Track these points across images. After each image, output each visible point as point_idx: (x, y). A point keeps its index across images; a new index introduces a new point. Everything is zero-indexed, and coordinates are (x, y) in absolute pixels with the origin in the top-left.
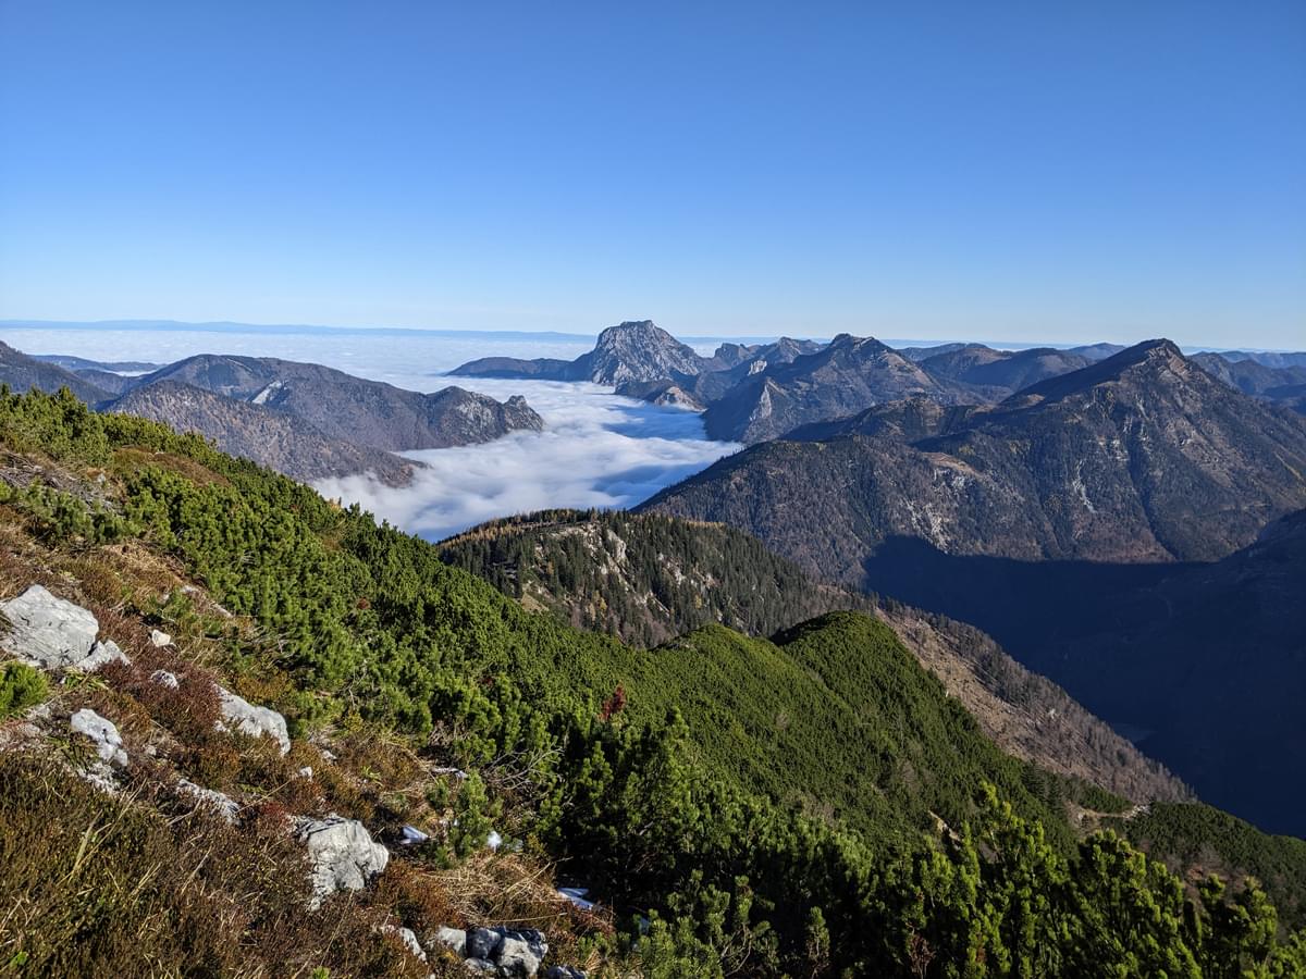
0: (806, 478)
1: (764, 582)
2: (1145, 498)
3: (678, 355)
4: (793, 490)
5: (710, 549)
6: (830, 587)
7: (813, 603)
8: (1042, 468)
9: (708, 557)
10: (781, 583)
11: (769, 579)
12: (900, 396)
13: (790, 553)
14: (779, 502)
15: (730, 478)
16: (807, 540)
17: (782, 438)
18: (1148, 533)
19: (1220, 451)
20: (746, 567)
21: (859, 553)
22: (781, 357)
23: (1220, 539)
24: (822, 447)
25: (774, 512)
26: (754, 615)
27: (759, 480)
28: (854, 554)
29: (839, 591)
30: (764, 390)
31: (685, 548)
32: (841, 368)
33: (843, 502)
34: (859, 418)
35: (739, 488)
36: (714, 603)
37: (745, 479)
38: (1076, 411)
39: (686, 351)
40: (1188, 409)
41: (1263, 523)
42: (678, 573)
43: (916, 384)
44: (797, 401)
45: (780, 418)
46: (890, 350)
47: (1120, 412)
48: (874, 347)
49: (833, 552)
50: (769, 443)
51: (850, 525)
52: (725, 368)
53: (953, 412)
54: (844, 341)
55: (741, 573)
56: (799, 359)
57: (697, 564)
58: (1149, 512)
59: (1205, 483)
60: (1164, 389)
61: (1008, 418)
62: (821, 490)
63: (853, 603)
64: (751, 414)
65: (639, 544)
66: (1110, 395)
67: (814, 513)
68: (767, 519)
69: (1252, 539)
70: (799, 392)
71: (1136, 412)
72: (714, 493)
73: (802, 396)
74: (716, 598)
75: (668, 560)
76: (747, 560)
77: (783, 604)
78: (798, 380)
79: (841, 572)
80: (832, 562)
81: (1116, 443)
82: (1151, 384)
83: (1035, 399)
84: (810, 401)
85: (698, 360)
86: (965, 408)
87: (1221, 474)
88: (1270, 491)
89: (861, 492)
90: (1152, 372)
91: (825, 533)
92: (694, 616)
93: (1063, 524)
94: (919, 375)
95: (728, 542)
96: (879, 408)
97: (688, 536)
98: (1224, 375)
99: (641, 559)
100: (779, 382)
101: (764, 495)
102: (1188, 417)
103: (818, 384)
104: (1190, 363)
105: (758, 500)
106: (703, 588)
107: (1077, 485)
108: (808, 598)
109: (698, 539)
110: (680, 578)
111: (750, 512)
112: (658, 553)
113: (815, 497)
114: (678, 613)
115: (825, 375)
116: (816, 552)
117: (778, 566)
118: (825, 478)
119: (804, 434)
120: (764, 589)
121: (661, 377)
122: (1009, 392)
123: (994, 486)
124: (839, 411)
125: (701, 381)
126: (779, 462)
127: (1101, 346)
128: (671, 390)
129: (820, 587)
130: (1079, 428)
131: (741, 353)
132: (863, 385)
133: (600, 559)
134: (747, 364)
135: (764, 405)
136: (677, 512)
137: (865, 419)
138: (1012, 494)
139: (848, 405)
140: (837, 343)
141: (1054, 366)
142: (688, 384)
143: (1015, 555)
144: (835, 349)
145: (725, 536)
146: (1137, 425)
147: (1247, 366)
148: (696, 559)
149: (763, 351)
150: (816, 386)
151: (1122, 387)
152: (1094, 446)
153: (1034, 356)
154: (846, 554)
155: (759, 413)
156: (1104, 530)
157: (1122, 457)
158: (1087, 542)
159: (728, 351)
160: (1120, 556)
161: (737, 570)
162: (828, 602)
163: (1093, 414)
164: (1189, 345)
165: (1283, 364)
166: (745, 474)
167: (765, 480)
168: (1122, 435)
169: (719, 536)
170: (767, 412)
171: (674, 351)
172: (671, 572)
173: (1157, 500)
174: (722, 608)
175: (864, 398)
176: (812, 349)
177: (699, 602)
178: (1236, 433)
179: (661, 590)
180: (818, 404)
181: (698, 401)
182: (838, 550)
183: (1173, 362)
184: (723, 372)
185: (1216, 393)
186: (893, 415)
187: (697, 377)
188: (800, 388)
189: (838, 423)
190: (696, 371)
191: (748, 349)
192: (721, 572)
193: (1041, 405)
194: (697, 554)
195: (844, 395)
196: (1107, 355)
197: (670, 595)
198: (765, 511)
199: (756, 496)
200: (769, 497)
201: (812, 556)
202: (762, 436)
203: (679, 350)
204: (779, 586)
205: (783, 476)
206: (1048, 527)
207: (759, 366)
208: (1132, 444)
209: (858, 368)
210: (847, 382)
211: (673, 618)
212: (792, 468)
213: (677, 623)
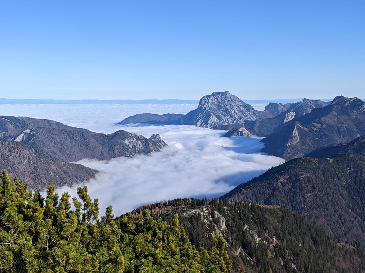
0: (322, 178)
1: (306, 241)
3: (244, 109)
4: (315, 186)
5: (275, 223)
6: (344, 244)
7: (335, 254)
9: (273, 227)
10: (315, 242)
11: (308, 239)
13: (314, 223)
14: (307, 193)
15: (278, 179)
16: (325, 215)
17: (306, 155)
20: (295, 233)
21: (356, 222)
22: (303, 109)
24: (331, 161)
25: (304, 200)
26: (302, 261)
27: (295, 180)
28: (353, 223)
29: (349, 246)
30: (294, 128)
31: (260, 221)
32: (338, 115)
33: (345, 192)
34: (352, 143)
35: (283, 184)
36: (278, 254)
37: (287, 179)
39: (248, 108)
42: (256, 237)
44: (314, 134)
45: (304, 144)
49: (340, 222)
50: (300, 158)
51: (349, 206)
52: (271, 116)
54: (340, 100)
55: (292, 236)
56: (314, 110)
57: (267, 231)
62: (332, 185)
63: (358, 253)
64: (287, 141)
65: (233, 219)
67: (328, 199)
68: (300, 202)
70: (315, 129)
72: (269, 188)
73: (316, 131)
74: (279, 251)
75: (250, 228)
76: (294, 228)
77: (318, 255)
78: (314, 122)
79: (345, 234)
80: (340, 228)
84: (321, 134)
85: (255, 112)
89: (355, 187)
91: (335, 211)
92: (267, 263)
95: (283, 217)
97: (260, 214)
99: (234, 228)
100: (303, 124)
101: (298, 188)
103: (326, 124)
105: (294, 191)
106: (271, 246)
108: (331, 251)
109: (267, 216)
110: (258, 239)
111: (290, 199)
112: (244, 224)
113: (328, 190)
114: (258, 261)
115: (329, 119)
116: (329, 222)
117: (313, 231)
118: (333, 179)
120: (306, 246)
121: (235, 122)
124: (340, 140)
125: (257, 124)
126: (306, 170)
128: (241, 129)
129: (338, 244)
131: (280, 108)
132: (352, 124)
133: (211, 228)
134: (283, 115)
135: (294, 137)
137: (355, 144)
139: (344, 137)
140: (336, 101)
142: (250, 125)
144: (335, 104)
145: (281, 214)
148: (267, 228)
149: (294, 107)
150: (324, 126)
154: (347, 223)
155: (292, 142)
159: (273, 107)
161: (290, 235)
162: (344, 253)
166: (287, 177)
167: (298, 180)
169: (277, 214)
170: (296, 141)
171: (242, 108)
172: (253, 236)
174: (283, 258)
175: (353, 132)
176: (321, 105)
177: (270, 254)
179: (246, 246)
180: (326, 136)
182: (343, 221)
184: (270, 119)
187: (255, 121)
188: (315, 127)
189: (339, 147)
190: (254, 119)
191: (284, 106)
192: (282, 236)
194: (267, 225)
195: (341, 130)
197: (253, 250)
198: (299, 198)
199: (293, 189)
200: (301, 190)
201: (328, 225)
202: (294, 155)
203: (244, 107)
204: (314, 244)
205: (309, 177)
207: (290, 117)
209: (349, 115)
210: (343, 123)
211: (255, 264)
212: (314, 173)
213: (258, 267)
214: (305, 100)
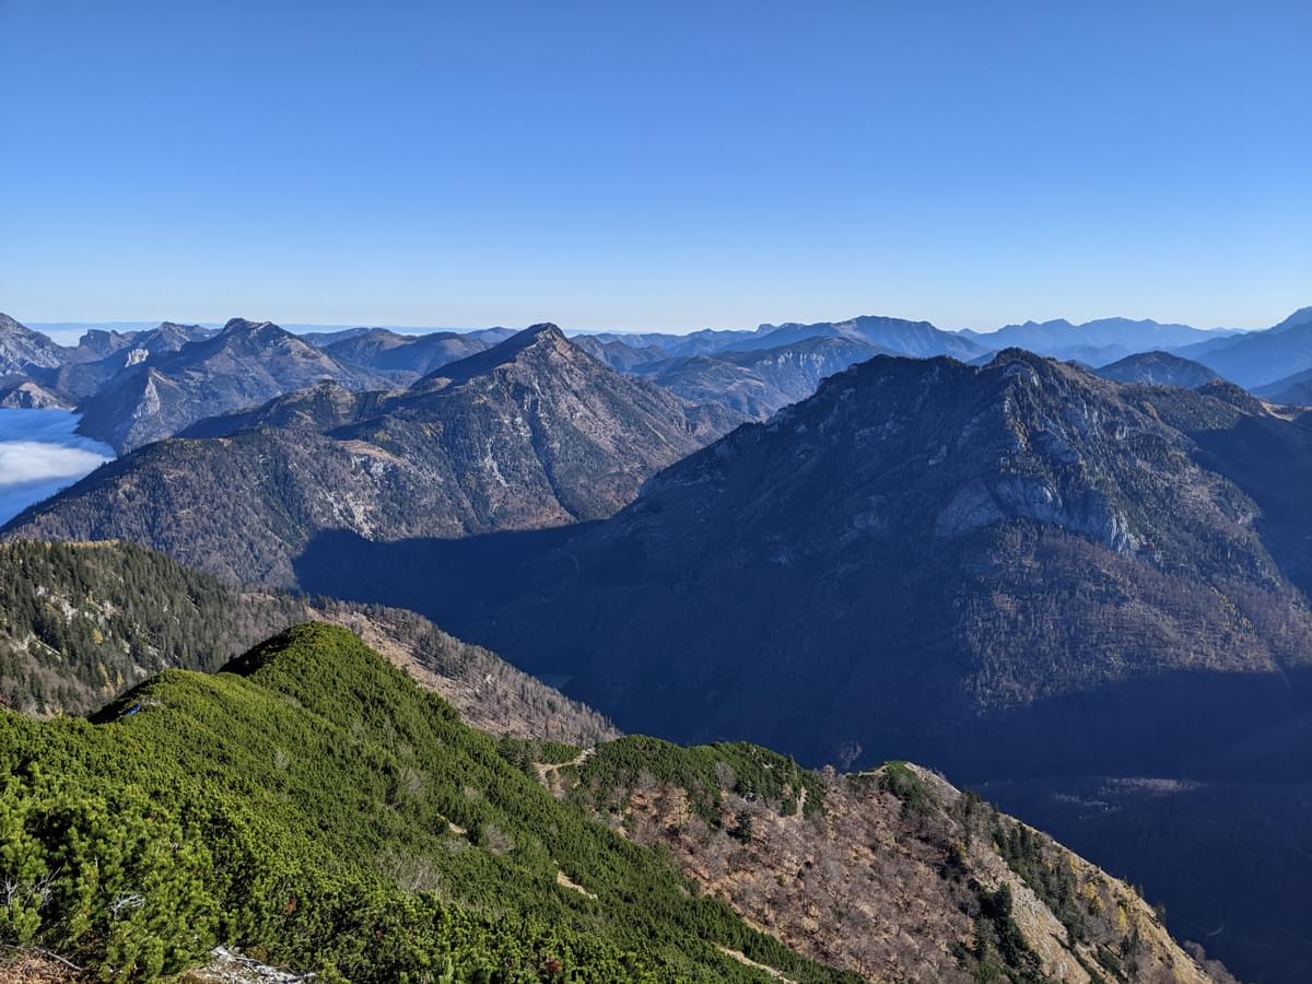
0: (211, 477)
1: (177, 601)
2: (548, 468)
3: (30, 344)
4: (197, 493)
5: (104, 573)
6: (255, 595)
7: (238, 615)
8: (456, 448)
9: (104, 583)
10: (197, 599)
11: (182, 596)
12: (306, 384)
13: (200, 564)
14: (181, 508)
15: (117, 487)
16: (220, 547)
17: (177, 435)
18: (553, 500)
19: (603, 422)
20: (153, 587)
21: (281, 553)
22: (165, 344)
23: (611, 498)
24: (226, 443)
25: (177, 521)
26: (169, 639)
27: (155, 486)
28: (276, 555)
29: (265, 596)
30: (147, 382)
31: (73, 576)
32: (238, 356)
33: (258, 500)
34: (266, 408)
35: (130, 497)
36: (117, 634)
37: (137, 486)
38: (480, 391)
39: (41, 341)
40: (575, 387)
41: (641, 481)
42: (66, 607)
43: (323, 371)
44: (190, 393)
45: (171, 413)
46: (291, 336)
47: (520, 391)
48: (272, 333)
49: (251, 555)
50: (163, 442)
51: (267, 525)
52: (94, 358)
53: (365, 399)
54: (238, 326)
55: (147, 594)
56: (188, 346)
57: (91, 592)
58: (552, 481)
59: (594, 451)
60: (553, 370)
61: (419, 402)
62: (231, 490)
63: (282, 607)
64: (134, 409)
66: (509, 376)
67: (226, 516)
68: (169, 528)
69: (635, 495)
70: (192, 383)
71: (533, 391)
72: (98, 506)
73: (195, 387)
74: (120, 628)
75: (51, 592)
76: (152, 578)
77: (202, 622)
78: (188, 369)
79: (262, 576)
80: (252, 566)
81: (519, 420)
82: (542, 363)
83: (444, 382)
84: (206, 392)
85: (57, 350)
86: (376, 394)
87: (606, 443)
88: (644, 453)
89: (276, 488)
90: (543, 354)
91: (240, 536)
92: (94, 654)
93: (480, 500)
94: (325, 361)
95: (126, 562)
96: (286, 397)
97: (74, 562)
98: (600, 355)
99: (13, 596)
100: (167, 372)
101: (162, 501)
102: (576, 394)
103: (213, 373)
104: (573, 345)
105: (155, 508)
106: (101, 620)
107: (489, 462)
108: (230, 611)
109: (88, 563)
110: (69, 612)
111: (147, 523)
112: (36, 586)
113: (225, 498)
114: (73, 654)
115: (221, 363)
116: (231, 559)
117: (192, 580)
118: (233, 477)
119: (205, 430)
120: (178, 608)
121: (9, 372)
122: (417, 376)
123: (413, 469)
124: (242, 403)
125: (64, 375)
126: (177, 463)
127: (496, 330)
128: (24, 388)
129: (244, 596)
130: (485, 408)
131: (113, 341)
132: (265, 373)
134: (123, 354)
135: (149, 399)
136: (50, 533)
137: (272, 410)
138: (430, 476)
139: (251, 396)
140: (231, 328)
141: (457, 350)
142: (47, 378)
143: (438, 533)
144: (230, 334)
145: (121, 555)
146: (535, 403)
147: (616, 346)
148: (89, 587)
149: (140, 338)
150: (211, 376)
151: (519, 368)
152: (500, 424)
153: (436, 340)
154: (266, 555)
155: (144, 409)
156: (516, 502)
157: (525, 433)
158: (503, 514)
159: (96, 338)
160: (532, 523)
161: (143, 592)
162: (254, 610)
163: (497, 394)
164: (571, 327)
165: (643, 344)
166: (136, 481)
167: (160, 483)
168: (523, 412)
169: (114, 556)
170: (154, 406)
171: (23, 340)
172: (57, 607)
173: (559, 469)
174: (128, 638)
175: (268, 387)
176: (202, 335)
177: (98, 636)
178: (615, 406)
179: (44, 629)
180: (215, 395)
181: (65, 400)
182: (257, 552)
183: (559, 344)
184: (92, 363)
185: (596, 371)
186: (303, 404)
187: (58, 370)
188: (192, 379)
189: (241, 416)
190: (56, 364)
191: (122, 336)
192: (123, 597)
193: (449, 388)
194: (89, 581)
195: (245, 385)
196: (502, 338)
197: (59, 634)
198: (165, 519)
199: (152, 504)
200: (169, 504)
201: (228, 564)
202: (151, 436)
203: (30, 338)
204: (195, 603)
205: (184, 479)
206: (467, 503)
207: (139, 356)
208: (533, 421)
209: (257, 355)
210: (247, 371)
211: (67, 660)
212: (194, 468)
213: (72, 664)
214: (166, 324)
